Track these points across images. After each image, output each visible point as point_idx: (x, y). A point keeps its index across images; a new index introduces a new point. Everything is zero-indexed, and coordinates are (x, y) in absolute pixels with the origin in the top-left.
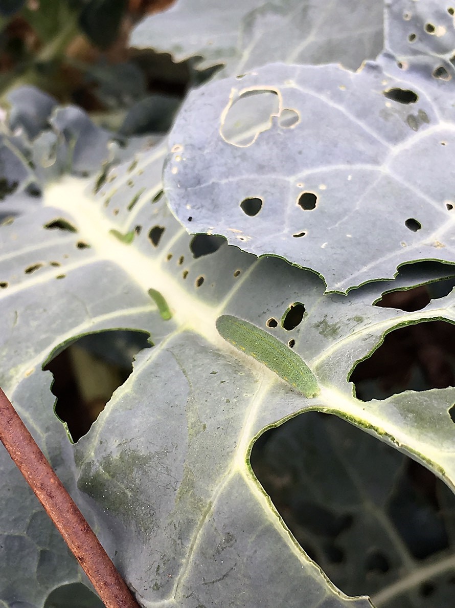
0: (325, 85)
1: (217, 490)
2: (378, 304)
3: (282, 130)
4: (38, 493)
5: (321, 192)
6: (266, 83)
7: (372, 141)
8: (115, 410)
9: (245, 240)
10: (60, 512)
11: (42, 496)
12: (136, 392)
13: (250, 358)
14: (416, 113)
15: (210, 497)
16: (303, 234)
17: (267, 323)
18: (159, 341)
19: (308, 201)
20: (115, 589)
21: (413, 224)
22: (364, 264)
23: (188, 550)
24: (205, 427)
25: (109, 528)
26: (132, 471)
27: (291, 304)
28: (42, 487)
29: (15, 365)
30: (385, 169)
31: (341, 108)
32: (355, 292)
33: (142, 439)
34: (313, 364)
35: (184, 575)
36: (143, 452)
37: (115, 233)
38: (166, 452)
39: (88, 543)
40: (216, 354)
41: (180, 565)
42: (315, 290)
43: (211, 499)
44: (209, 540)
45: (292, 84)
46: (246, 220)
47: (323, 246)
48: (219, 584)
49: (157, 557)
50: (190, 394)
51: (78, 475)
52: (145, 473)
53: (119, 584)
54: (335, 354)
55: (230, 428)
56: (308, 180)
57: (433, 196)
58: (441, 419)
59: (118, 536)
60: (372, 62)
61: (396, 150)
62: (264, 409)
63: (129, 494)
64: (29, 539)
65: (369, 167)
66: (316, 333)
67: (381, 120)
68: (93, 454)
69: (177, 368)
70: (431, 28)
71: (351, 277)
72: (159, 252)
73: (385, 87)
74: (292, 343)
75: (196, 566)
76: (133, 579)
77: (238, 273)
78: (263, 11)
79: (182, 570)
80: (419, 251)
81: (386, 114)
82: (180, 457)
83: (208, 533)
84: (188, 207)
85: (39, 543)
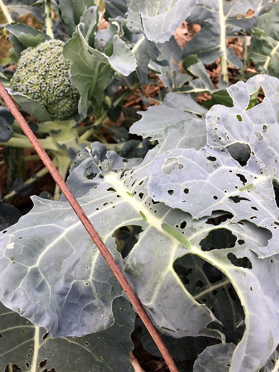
0: (191, 156)
1: (164, 274)
2: (207, 223)
3: (179, 170)
4: (115, 273)
5: (190, 188)
6: (174, 156)
7: (204, 173)
8: (134, 250)
9: (170, 204)
10: (120, 279)
11: (116, 274)
12: (140, 245)
13: (171, 236)
14: (216, 164)
15: (162, 276)
16: (185, 201)
17: (176, 226)
18: (145, 229)
19: (186, 191)
20: (135, 300)
21: (215, 198)
22: (203, 210)
23: (156, 290)
24: (160, 256)
25: (133, 282)
26: (140, 268)
27: (182, 221)
28: (116, 272)
29: (104, 235)
30: (207, 181)
31: (195, 163)
32: (200, 219)
33: (143, 259)
34: (189, 239)
35: (155, 296)
36: (143, 263)
37: (128, 193)
38: (149, 263)
39: (128, 287)
40: (162, 235)
41: (153, 294)
42: (189, 218)
43: (163, 277)
44: (162, 288)
45: (181, 156)
46: (169, 196)
47: (191, 205)
48: (165, 299)
49: (147, 291)
50: (155, 246)
51: (124, 268)
52: (144, 268)
53: (136, 298)
54: (195, 237)
55: (167, 257)
56: (186, 185)
57: (221, 189)
58: (224, 257)
59: (135, 285)
60: (203, 148)
61: (210, 175)
62: (176, 252)
63: (139, 274)
64: (109, 284)
65: (203, 181)
66: (190, 230)
67: (206, 166)
68: (128, 262)
69: (151, 238)
70: (220, 139)
71: (199, 214)
72: (142, 200)
73: (207, 155)
74: (183, 233)
75: (158, 294)
76: (140, 297)
77: (167, 210)
78: (170, 127)
79: (154, 295)
80: (217, 206)
81: (207, 165)
82: (154, 264)
83: (162, 286)
84: (153, 192)
85: (112, 285)
